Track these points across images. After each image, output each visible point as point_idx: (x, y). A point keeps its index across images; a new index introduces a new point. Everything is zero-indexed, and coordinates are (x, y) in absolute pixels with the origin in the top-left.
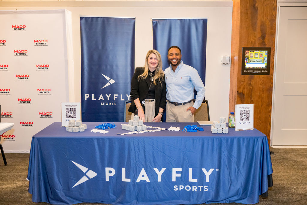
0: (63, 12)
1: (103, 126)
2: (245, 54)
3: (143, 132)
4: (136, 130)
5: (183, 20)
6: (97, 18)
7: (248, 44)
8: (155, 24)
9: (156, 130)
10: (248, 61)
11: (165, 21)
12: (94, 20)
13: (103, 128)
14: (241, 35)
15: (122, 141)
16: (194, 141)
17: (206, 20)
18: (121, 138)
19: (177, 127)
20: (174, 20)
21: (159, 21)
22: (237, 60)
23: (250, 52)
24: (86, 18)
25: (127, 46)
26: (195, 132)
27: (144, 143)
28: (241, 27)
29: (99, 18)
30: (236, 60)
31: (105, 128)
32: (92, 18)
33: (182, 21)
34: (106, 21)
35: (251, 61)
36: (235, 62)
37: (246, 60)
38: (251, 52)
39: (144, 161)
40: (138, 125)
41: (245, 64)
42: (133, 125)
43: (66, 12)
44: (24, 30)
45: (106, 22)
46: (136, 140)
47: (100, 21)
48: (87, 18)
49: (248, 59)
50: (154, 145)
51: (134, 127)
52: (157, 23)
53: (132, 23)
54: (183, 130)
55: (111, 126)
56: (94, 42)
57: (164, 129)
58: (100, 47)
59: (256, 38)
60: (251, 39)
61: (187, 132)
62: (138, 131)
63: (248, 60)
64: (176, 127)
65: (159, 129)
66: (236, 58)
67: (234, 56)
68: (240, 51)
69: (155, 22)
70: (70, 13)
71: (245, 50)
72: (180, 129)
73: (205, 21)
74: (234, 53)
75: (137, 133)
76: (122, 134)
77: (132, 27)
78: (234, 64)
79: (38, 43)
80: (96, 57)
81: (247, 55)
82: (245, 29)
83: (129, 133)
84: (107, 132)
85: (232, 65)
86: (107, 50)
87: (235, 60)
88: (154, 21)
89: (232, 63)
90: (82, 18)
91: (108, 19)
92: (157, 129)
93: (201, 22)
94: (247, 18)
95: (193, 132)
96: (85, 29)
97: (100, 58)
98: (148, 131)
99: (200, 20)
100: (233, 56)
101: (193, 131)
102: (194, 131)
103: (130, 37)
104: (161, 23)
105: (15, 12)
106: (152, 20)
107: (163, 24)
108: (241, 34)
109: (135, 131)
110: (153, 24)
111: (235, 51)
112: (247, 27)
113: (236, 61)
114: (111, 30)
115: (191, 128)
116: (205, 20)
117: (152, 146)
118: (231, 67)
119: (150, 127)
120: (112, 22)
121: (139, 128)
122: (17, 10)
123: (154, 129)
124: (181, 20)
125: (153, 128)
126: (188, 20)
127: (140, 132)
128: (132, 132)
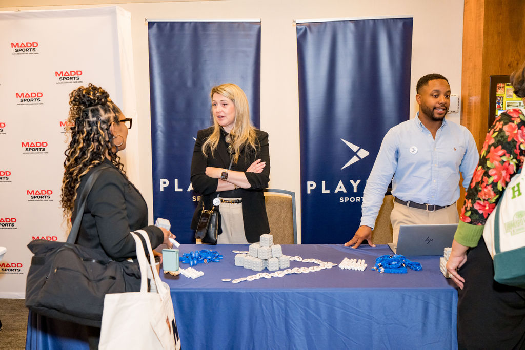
0: (113, 13)
1: (192, 258)
2: (496, 91)
3: (281, 274)
4: (266, 270)
5: (362, 22)
6: (183, 23)
7: (501, 69)
8: (302, 31)
9: (312, 269)
10: (501, 106)
11: (323, 25)
12: (177, 28)
13: (192, 263)
14: (487, 50)
15: (233, 298)
16: (403, 299)
17: (410, 20)
18: (232, 293)
19: (360, 260)
20: (342, 23)
21: (310, 25)
22: (479, 104)
23: (506, 87)
24: (159, 23)
25: (243, 78)
26: (402, 273)
27: (285, 304)
28: (486, 33)
29: (187, 24)
30: (475, 103)
31: (195, 262)
32: (172, 24)
33: (359, 25)
34: (200, 28)
35: (508, 106)
36: (473, 108)
37: (499, 103)
38: (508, 87)
39: (285, 346)
40: (271, 256)
41: (496, 111)
42: (260, 257)
43: (118, 11)
44: (35, 52)
45: (201, 32)
46: (267, 297)
47: (188, 30)
48: (162, 24)
49: (501, 102)
50: (309, 308)
51: (260, 261)
52: (306, 30)
53: (254, 32)
54: (375, 268)
55: (209, 257)
56: (177, 74)
57: (329, 265)
58: (189, 83)
59: (520, 56)
60: (510, 58)
61: (384, 273)
62: (270, 270)
63: (502, 104)
64: (355, 260)
65: (319, 265)
66: (476, 99)
67: (469, 96)
68: (484, 85)
69: (301, 29)
70: (128, 15)
71: (496, 81)
72: (366, 265)
73: (408, 24)
74: (469, 89)
75: (268, 276)
76: (234, 282)
77: (253, 41)
78: (469, 113)
79: (63, 77)
80: (181, 103)
81: (499, 93)
82: (496, 37)
83: (250, 278)
84: (201, 273)
85: (465, 114)
86: (203, 88)
87: (473, 104)
88: (300, 25)
89: (466, 109)
90: (151, 24)
91: (205, 24)
92: (314, 264)
93: (400, 24)
94: (501, 14)
95: (398, 273)
96: (158, 47)
97: (189, 104)
98: (295, 270)
99: (398, 20)
100: (467, 95)
101: (398, 270)
102: (401, 270)
103: (251, 60)
104: (314, 29)
105: (16, 16)
106: (295, 23)
107: (319, 32)
108: (486, 47)
109: (265, 273)
110: (298, 33)
111: (471, 85)
112: (500, 33)
113: (475, 106)
114: (210, 47)
115: (393, 263)
116: (407, 21)
117: (305, 310)
118: (461, 119)
119: (298, 260)
120: (212, 30)
121: (273, 264)
122: (21, 11)
123: (308, 265)
124: (356, 23)
125: (305, 261)
126: (371, 23)
127: (276, 275)
128: (258, 274)
